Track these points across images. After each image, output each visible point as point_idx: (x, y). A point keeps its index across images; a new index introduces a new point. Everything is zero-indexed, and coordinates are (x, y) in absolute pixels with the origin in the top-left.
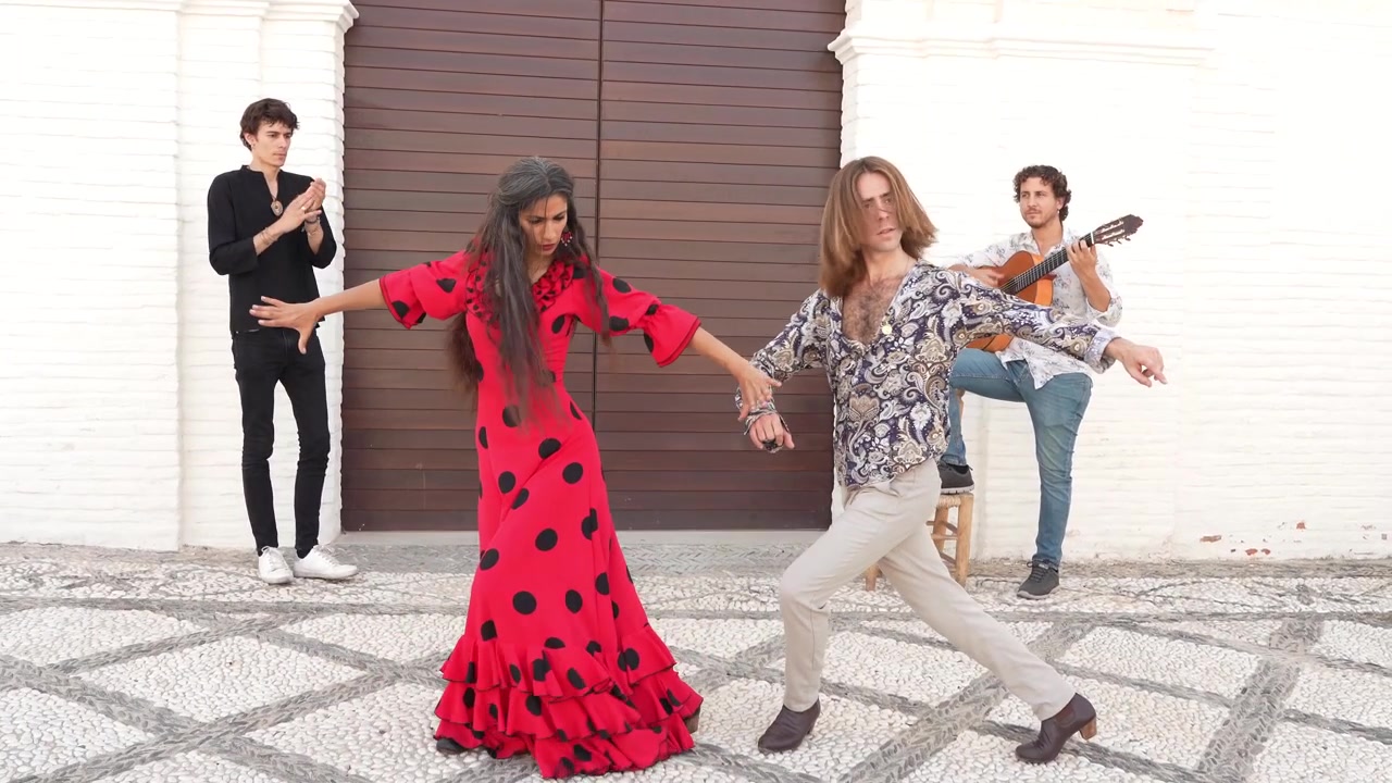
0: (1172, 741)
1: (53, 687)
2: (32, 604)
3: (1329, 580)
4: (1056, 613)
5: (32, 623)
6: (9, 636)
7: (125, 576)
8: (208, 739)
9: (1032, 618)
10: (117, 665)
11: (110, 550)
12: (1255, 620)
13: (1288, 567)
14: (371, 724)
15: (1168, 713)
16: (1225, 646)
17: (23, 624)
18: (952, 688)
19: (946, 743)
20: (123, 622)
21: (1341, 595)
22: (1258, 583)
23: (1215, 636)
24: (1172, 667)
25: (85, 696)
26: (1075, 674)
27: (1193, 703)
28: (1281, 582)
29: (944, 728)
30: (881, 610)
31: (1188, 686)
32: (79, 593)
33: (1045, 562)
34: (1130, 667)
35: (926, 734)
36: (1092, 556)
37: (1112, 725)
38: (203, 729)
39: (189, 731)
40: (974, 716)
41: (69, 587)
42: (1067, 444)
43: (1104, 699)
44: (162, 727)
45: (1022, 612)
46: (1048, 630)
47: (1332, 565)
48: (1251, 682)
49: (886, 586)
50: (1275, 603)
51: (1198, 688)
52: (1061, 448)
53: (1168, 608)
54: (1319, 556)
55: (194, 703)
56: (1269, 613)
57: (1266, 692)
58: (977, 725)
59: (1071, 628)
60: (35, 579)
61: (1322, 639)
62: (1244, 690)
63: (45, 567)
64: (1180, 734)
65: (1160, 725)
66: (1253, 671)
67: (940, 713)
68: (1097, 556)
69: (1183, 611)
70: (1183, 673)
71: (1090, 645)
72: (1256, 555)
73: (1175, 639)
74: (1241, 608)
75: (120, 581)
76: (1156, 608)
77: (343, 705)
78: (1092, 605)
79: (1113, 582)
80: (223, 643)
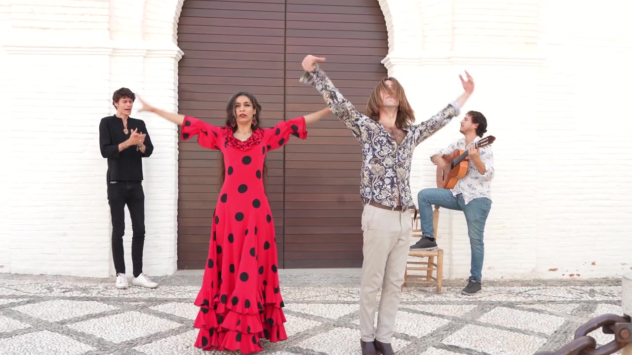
0: (519, 352)
1: (57, 330)
2: (49, 299)
3: (605, 287)
4: (480, 301)
5: (49, 305)
6: (39, 311)
7: (87, 288)
8: (117, 349)
9: (469, 303)
10: (82, 322)
11: (81, 278)
12: (568, 304)
13: (588, 282)
14: (184, 344)
15: (520, 341)
16: (552, 314)
17: (45, 306)
18: (428, 331)
19: (422, 352)
20: (85, 305)
21: (609, 293)
22: (572, 288)
23: (548, 310)
24: (526, 323)
25: (69, 333)
26: (483, 325)
27: (532, 337)
28: (583, 288)
29: (422, 346)
30: (404, 300)
31: (531, 330)
32: (68, 295)
33: (474, 279)
34: (507, 323)
35: (414, 349)
36: (500, 278)
37: (494, 345)
38: (116, 346)
39: (110, 346)
40: (436, 342)
41: (64, 292)
42: (481, 228)
43: (493, 335)
44: (99, 345)
45: (465, 301)
46: (475, 308)
47: (608, 281)
48: (560, 329)
49: (408, 291)
50: (578, 297)
51: (535, 331)
52: (478, 230)
53: (530, 299)
54: (602, 277)
55: (113, 336)
56: (574, 301)
57: (565, 332)
58: (436, 345)
59: (485, 307)
60: (50, 289)
61: (596, 311)
62: (556, 332)
63: (54, 284)
64: (523, 349)
65: (515, 345)
66: (562, 324)
67: (421, 341)
68: (502, 278)
69: (536, 300)
70: (530, 325)
71: (492, 314)
72: (574, 277)
73: (530, 311)
74: (563, 299)
75: (84, 290)
76: (524, 299)
77: (173, 337)
78: (497, 298)
79: (508, 289)
80: (126, 314)
